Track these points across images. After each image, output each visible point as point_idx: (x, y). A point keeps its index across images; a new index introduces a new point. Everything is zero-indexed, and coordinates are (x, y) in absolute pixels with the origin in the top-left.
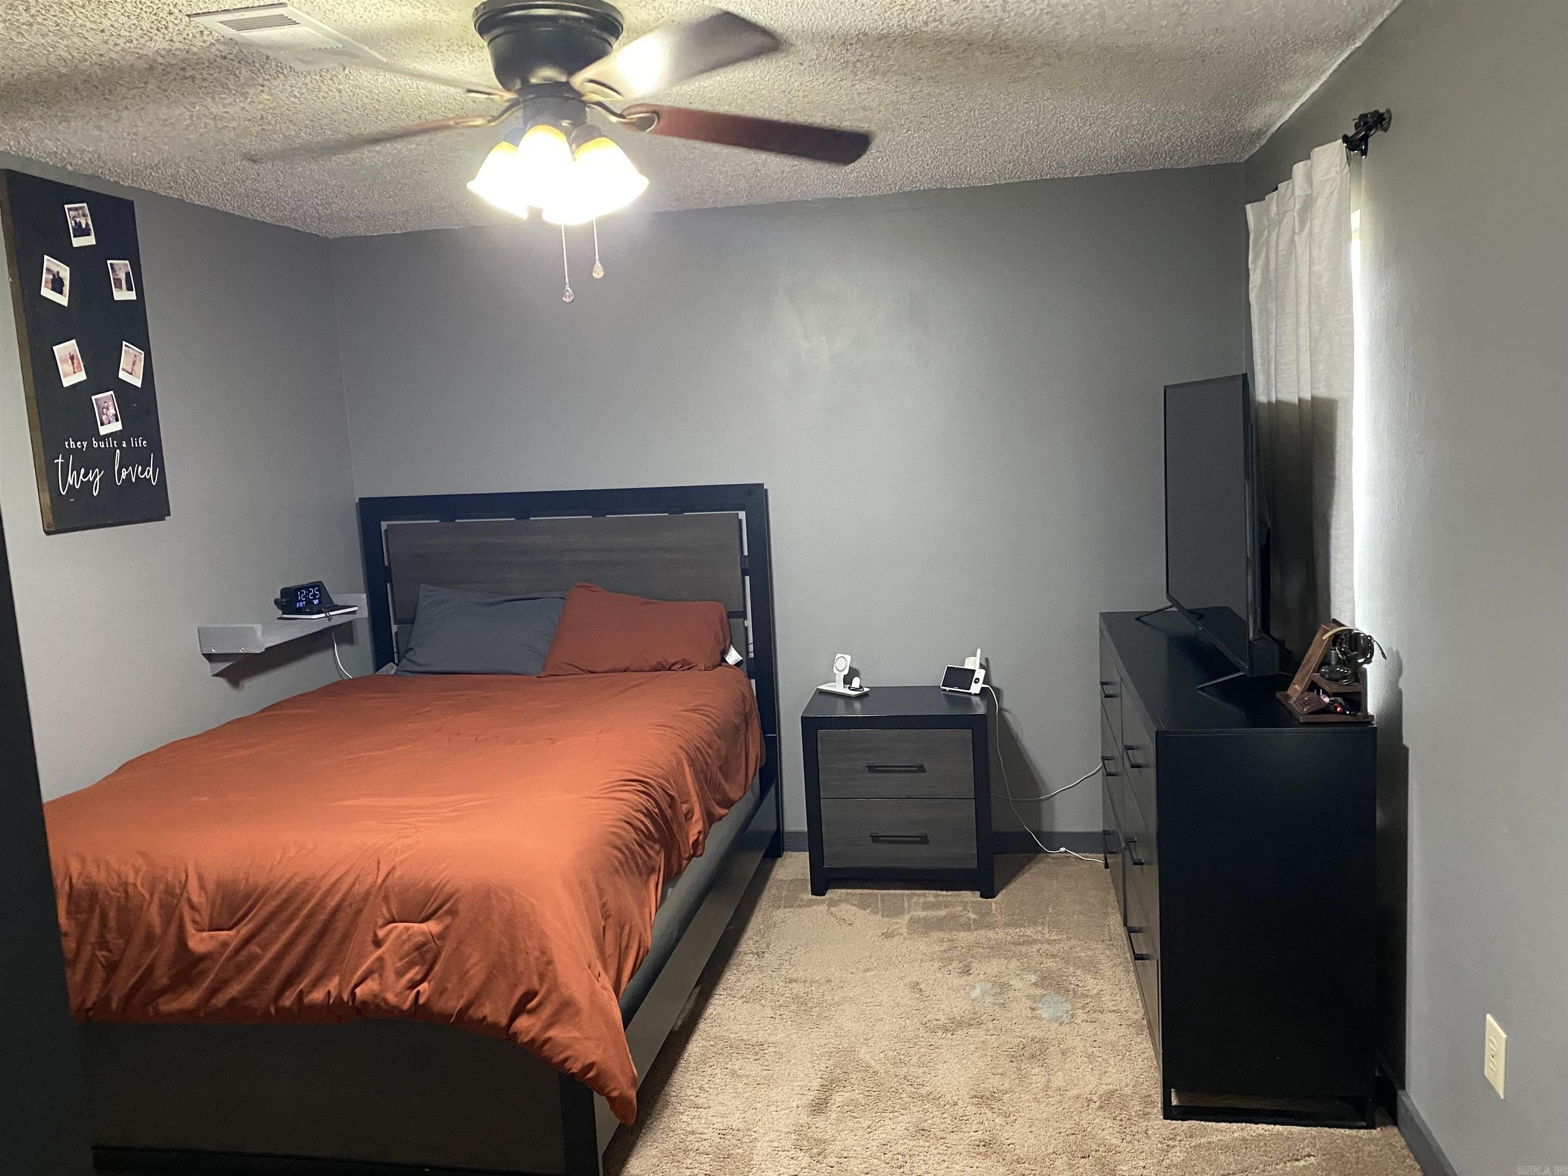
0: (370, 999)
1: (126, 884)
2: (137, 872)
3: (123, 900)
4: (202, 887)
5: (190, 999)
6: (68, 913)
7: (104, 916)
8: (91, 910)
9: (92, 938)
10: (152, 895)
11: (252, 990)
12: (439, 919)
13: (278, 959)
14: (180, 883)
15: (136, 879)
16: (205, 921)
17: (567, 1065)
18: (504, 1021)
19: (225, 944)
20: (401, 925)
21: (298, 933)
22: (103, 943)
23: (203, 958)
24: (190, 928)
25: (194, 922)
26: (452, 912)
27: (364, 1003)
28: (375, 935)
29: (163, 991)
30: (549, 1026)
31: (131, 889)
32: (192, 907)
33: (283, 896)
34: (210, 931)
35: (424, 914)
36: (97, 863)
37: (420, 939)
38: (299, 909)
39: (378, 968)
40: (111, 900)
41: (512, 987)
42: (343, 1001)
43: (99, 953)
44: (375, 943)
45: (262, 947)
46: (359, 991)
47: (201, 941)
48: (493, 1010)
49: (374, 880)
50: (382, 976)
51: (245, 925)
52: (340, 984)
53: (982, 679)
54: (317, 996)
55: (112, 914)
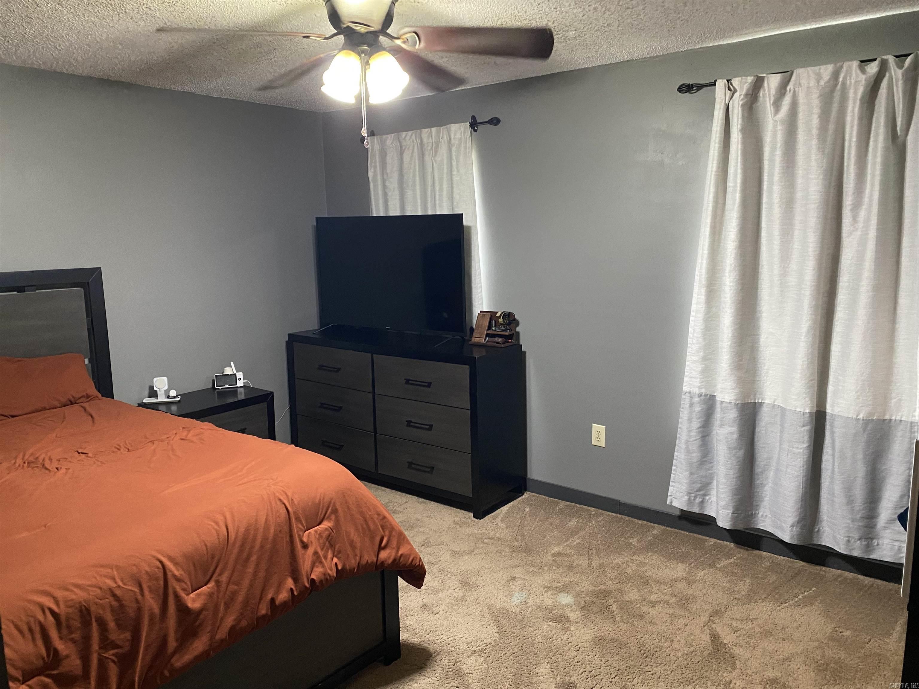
1: (110, 589)
2: (114, 579)
3: (115, 603)
4: (176, 564)
5: (198, 646)
6: (61, 638)
7: (102, 624)
8: (86, 625)
9: (95, 646)
10: (140, 586)
11: (241, 614)
12: (329, 519)
13: (251, 586)
14: (158, 568)
15: (116, 583)
16: (188, 585)
17: (414, 563)
18: (375, 559)
19: (210, 595)
20: (312, 531)
21: (258, 564)
23: (199, 612)
24: (183, 594)
25: (184, 590)
26: (335, 511)
27: (321, 581)
28: (302, 542)
29: (174, 653)
30: (398, 549)
31: (118, 592)
32: (178, 580)
33: (238, 544)
34: (195, 590)
35: (318, 521)
36: (66, 588)
37: (326, 534)
38: (252, 547)
40: (103, 608)
41: (372, 538)
42: (306, 587)
43: (107, 655)
44: (305, 546)
45: (237, 584)
46: (313, 576)
47: (194, 600)
48: (369, 557)
49: (285, 511)
50: (321, 562)
51: (220, 575)
52: (296, 580)
53: (242, 379)
54: (283, 596)
55: (109, 617)
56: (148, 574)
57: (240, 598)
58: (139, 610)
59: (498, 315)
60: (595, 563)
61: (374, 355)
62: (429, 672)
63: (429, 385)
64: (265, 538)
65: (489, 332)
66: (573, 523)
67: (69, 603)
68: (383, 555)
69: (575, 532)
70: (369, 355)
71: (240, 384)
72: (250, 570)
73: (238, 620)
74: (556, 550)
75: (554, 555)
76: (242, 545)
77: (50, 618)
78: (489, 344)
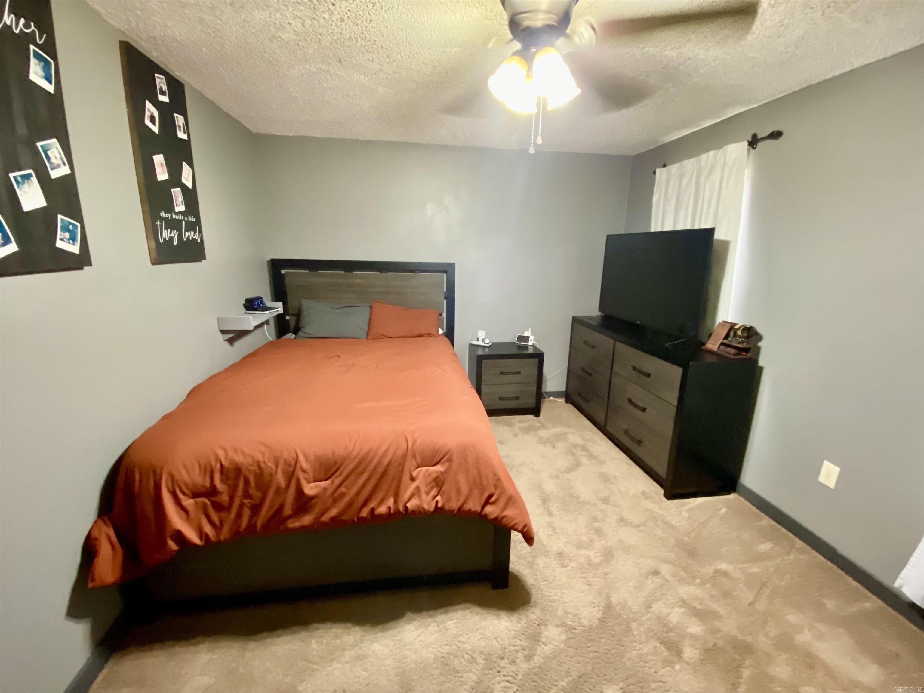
0: (416, 509)
1: (258, 462)
2: (263, 454)
3: (258, 471)
4: (307, 460)
5: (307, 520)
6: (221, 480)
7: (247, 482)
8: (237, 478)
9: (240, 492)
10: (277, 466)
11: (344, 511)
12: (442, 464)
13: (358, 494)
14: (293, 458)
15: (264, 458)
16: (310, 477)
18: (479, 510)
19: (325, 489)
20: (424, 469)
21: (368, 480)
22: (247, 495)
23: (313, 498)
24: (303, 482)
25: (306, 479)
26: (450, 460)
27: (413, 511)
28: (411, 475)
29: (289, 517)
30: (504, 508)
31: (262, 465)
32: (304, 471)
33: (357, 460)
34: (314, 482)
35: (433, 463)
36: (236, 451)
37: (435, 475)
38: (367, 466)
39: (417, 492)
40: (249, 471)
41: (481, 493)
42: (400, 511)
43: (245, 501)
44: (413, 479)
45: (347, 488)
46: (409, 505)
47: (311, 488)
48: (474, 505)
49: (406, 448)
50: (420, 496)
51: (337, 477)
52: (396, 502)
54: (382, 510)
55: (252, 479)
56: (285, 460)
57: (346, 500)
58: (270, 481)
59: (737, 327)
60: (761, 606)
61: (617, 343)
63: (648, 375)
64: (379, 463)
65: (725, 341)
66: (765, 547)
67: (232, 461)
68: (489, 509)
69: (759, 558)
70: (612, 341)
71: (530, 343)
72: (361, 481)
73: (340, 514)
74: (724, 566)
75: (717, 572)
76: (360, 463)
77: (218, 466)
78: (720, 352)
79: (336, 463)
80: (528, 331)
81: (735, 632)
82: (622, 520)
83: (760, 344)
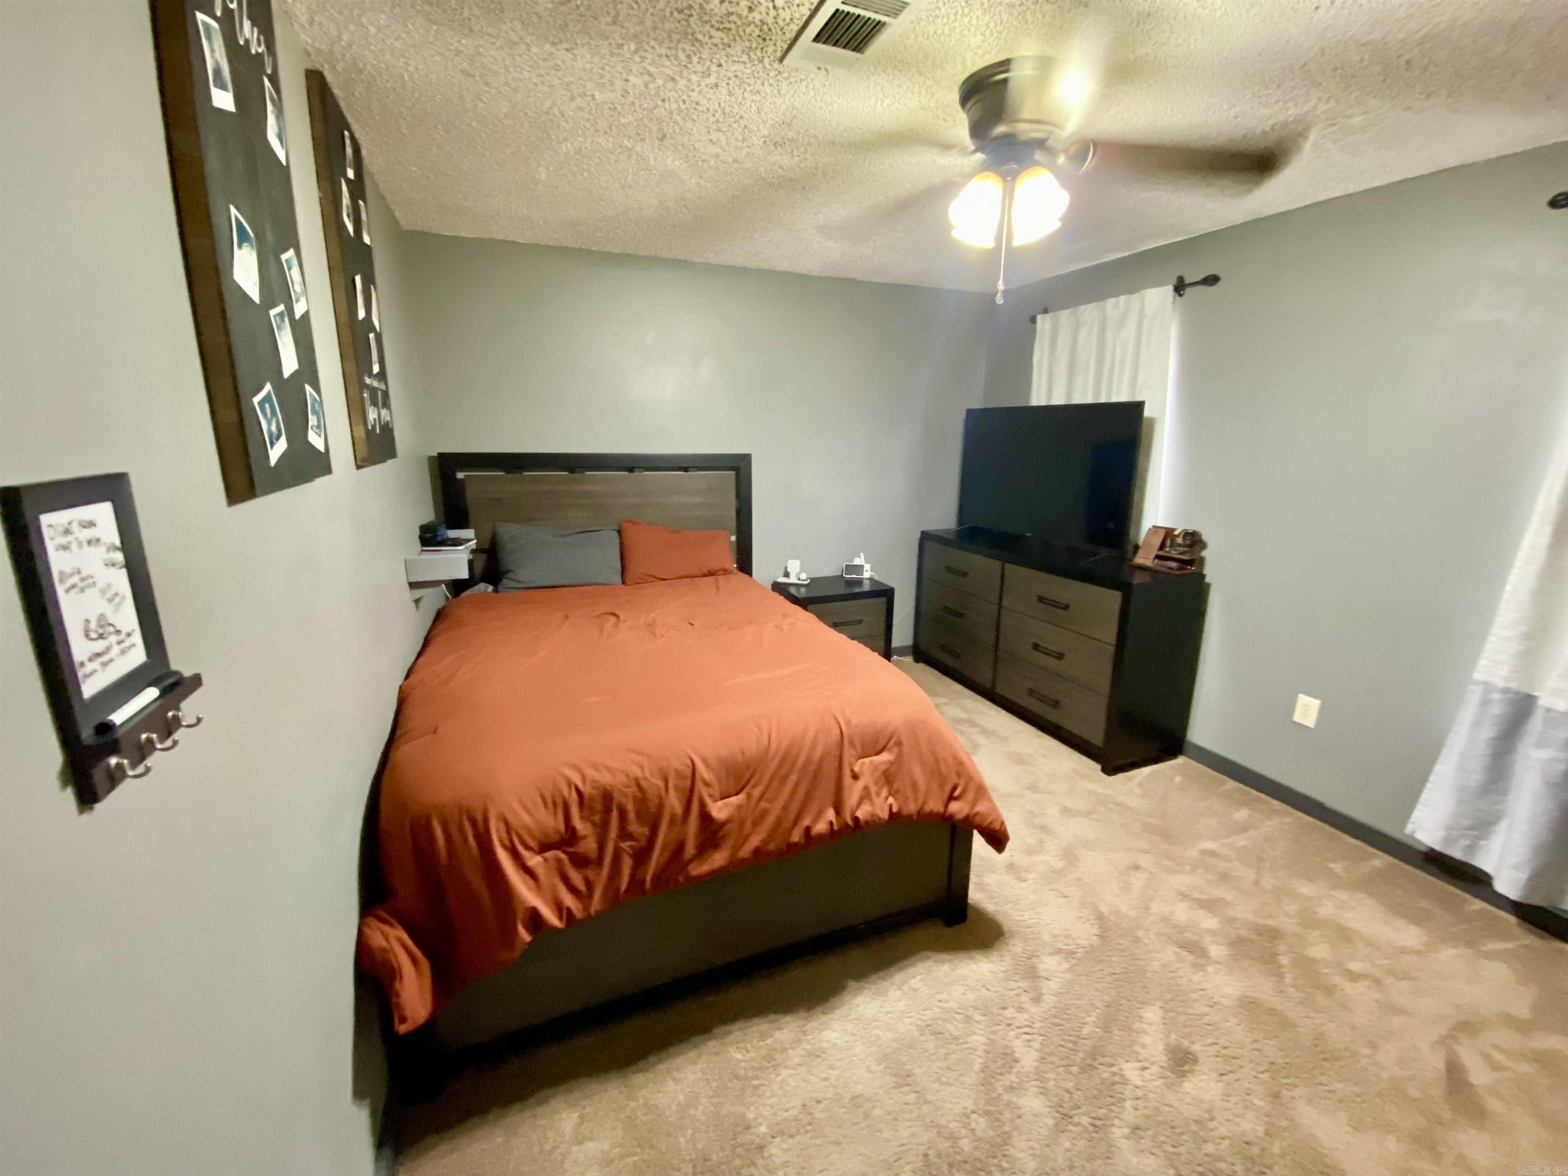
0: (870, 818)
1: (637, 779)
2: (642, 767)
3: (638, 794)
4: (707, 765)
5: (718, 859)
6: (582, 818)
7: (622, 812)
8: (607, 810)
9: (613, 833)
10: (666, 782)
11: (770, 836)
12: (890, 750)
13: (785, 808)
14: (688, 767)
15: (643, 772)
16: (716, 791)
17: (992, 826)
18: (941, 809)
19: (739, 807)
20: (867, 760)
21: (797, 785)
22: (624, 834)
23: (723, 824)
24: (708, 801)
25: (710, 796)
26: (899, 744)
27: (867, 822)
28: (852, 771)
29: (691, 861)
30: (974, 803)
31: (643, 783)
32: (707, 784)
33: (777, 760)
34: (722, 798)
35: (877, 750)
36: (595, 768)
37: (882, 768)
38: (793, 765)
39: (866, 796)
40: (626, 796)
41: (942, 785)
42: (847, 825)
43: (625, 845)
44: (855, 777)
45: (770, 801)
46: (860, 814)
47: (720, 809)
48: (935, 805)
49: (839, 731)
50: (871, 800)
51: (752, 788)
52: (838, 812)
53: (869, 570)
54: (821, 827)
55: (630, 808)
56: (677, 771)
57: (771, 819)
58: (661, 806)
59: (1176, 533)
60: (1268, 882)
61: (1007, 566)
62: (994, 956)
63: (1066, 607)
64: (809, 759)
65: (1161, 553)
66: (1242, 815)
67: (595, 784)
68: (954, 807)
69: (1242, 828)
71: (867, 575)
72: (788, 789)
73: (765, 842)
74: (1208, 845)
75: (1204, 852)
76: (783, 760)
77: (574, 795)
78: (1157, 568)
79: (748, 767)
80: (860, 557)
81: (1251, 918)
82: (1065, 810)
83: (1204, 553)
